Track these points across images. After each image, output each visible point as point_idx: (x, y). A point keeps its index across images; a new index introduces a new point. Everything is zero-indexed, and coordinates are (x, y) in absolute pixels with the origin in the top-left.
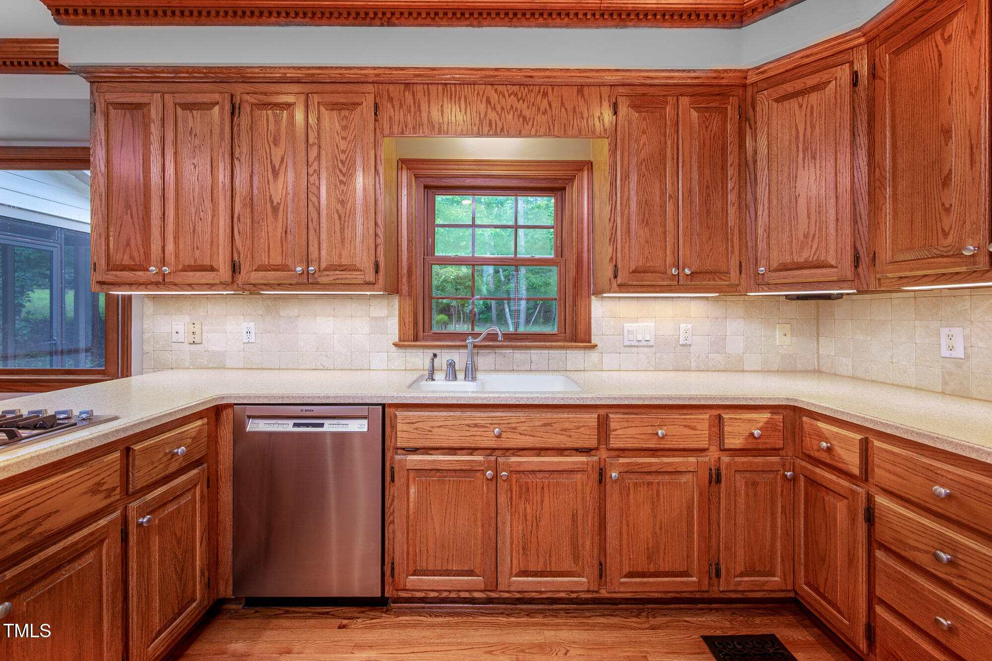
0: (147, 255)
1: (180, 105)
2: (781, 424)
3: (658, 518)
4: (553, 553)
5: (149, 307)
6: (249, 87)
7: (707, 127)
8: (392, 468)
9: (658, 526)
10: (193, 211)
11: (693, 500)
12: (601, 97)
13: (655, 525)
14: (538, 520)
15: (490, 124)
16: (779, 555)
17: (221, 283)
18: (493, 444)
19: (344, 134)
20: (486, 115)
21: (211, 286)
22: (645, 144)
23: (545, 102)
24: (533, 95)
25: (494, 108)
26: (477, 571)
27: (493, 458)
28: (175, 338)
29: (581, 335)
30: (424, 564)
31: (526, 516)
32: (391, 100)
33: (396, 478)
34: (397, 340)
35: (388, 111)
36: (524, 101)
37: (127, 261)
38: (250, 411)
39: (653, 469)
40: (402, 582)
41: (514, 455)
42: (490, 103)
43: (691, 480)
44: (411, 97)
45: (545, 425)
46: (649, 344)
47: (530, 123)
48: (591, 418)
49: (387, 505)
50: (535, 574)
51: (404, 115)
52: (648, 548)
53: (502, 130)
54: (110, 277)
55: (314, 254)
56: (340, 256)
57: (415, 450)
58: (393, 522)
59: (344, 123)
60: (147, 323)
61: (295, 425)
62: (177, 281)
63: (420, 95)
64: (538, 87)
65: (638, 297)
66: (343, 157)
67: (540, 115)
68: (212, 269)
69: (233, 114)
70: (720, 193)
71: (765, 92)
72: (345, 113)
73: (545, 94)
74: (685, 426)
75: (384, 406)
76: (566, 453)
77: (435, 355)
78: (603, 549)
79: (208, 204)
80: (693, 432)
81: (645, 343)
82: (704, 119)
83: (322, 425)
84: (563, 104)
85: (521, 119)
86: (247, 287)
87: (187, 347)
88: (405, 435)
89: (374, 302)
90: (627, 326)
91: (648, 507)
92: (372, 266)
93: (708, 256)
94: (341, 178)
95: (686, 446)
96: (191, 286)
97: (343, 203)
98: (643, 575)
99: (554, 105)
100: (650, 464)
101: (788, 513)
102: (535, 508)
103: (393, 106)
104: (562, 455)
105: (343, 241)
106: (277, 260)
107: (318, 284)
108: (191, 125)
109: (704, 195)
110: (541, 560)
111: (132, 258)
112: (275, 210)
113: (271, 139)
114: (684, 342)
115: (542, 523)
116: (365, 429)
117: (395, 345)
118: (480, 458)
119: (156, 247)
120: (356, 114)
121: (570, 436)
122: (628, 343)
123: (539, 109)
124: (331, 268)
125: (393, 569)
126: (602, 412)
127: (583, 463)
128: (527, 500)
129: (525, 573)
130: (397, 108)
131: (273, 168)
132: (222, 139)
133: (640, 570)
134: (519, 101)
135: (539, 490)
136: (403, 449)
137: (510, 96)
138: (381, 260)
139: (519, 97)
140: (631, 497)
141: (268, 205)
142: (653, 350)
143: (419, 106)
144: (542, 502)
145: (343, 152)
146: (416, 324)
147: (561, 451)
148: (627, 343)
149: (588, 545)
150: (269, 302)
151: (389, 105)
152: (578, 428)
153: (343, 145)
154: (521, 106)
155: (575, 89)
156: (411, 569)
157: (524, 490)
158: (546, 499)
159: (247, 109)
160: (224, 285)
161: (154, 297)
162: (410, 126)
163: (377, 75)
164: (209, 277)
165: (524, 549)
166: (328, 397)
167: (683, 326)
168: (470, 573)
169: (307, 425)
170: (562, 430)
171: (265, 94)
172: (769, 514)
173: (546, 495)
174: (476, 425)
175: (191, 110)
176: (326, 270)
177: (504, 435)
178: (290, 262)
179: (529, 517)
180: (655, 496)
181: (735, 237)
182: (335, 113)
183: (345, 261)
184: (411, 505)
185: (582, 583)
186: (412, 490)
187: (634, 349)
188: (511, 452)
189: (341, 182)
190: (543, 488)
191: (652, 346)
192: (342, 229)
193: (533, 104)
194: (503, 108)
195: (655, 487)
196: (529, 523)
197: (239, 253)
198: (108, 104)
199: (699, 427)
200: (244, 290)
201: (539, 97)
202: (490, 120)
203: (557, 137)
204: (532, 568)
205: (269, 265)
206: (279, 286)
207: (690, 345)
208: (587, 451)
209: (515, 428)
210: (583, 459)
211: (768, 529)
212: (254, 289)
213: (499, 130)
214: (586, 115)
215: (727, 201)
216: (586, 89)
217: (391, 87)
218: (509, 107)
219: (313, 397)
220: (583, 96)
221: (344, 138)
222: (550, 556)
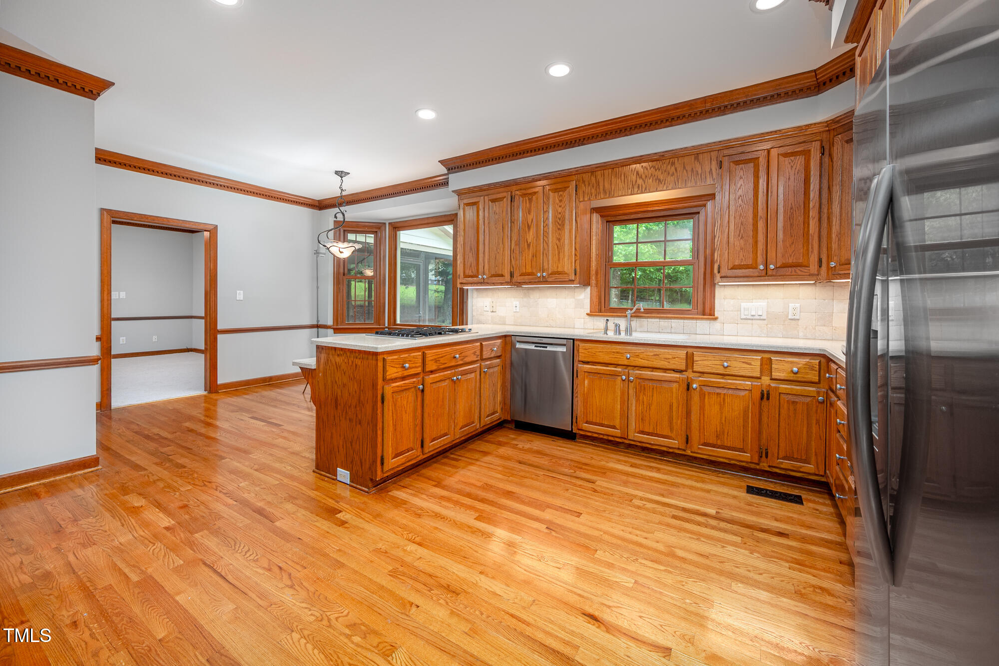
0: (478, 270)
1: (490, 200)
2: (818, 367)
3: (724, 415)
4: (658, 424)
5: (475, 294)
6: (518, 187)
7: (792, 167)
8: (577, 371)
9: (724, 419)
10: (495, 248)
11: (749, 407)
12: (711, 159)
13: (721, 418)
14: (650, 405)
15: (639, 187)
16: (814, 450)
17: (506, 282)
18: (626, 362)
19: (560, 204)
20: (636, 182)
21: (502, 284)
22: (741, 185)
23: (673, 168)
24: (665, 165)
25: (641, 177)
26: (618, 427)
27: (627, 370)
28: (485, 309)
29: (707, 311)
30: (591, 418)
31: (643, 402)
32: (584, 182)
33: (579, 375)
34: (589, 312)
35: (583, 188)
36: (659, 170)
37: (471, 274)
38: (518, 339)
39: (721, 385)
40: (580, 426)
41: (638, 370)
42: (639, 175)
43: (748, 395)
44: (594, 179)
45: (655, 355)
46: (761, 318)
47: (663, 183)
48: (682, 353)
49: (575, 388)
50: (648, 434)
51: (591, 189)
52: (717, 431)
53: (646, 189)
54: (464, 281)
55: (546, 267)
56: (558, 267)
57: (587, 363)
58: (577, 397)
59: (560, 199)
60: (474, 301)
61: (535, 346)
62: (489, 282)
63: (599, 177)
64: (668, 160)
65: (753, 285)
66: (560, 216)
67: (669, 177)
68: (502, 276)
69: (511, 201)
70: (802, 211)
71: (840, 136)
72: (561, 193)
73: (673, 164)
74: (743, 362)
75: (573, 340)
76: (668, 371)
77: (607, 320)
78: (688, 427)
79: (501, 245)
80: (748, 366)
81: (759, 317)
82: (790, 161)
83: (546, 347)
84: (684, 168)
85: (657, 181)
86: (516, 284)
87: (490, 314)
88: (583, 355)
89: (577, 290)
90: (744, 305)
91: (717, 407)
92: (573, 272)
93: (791, 256)
94: (559, 227)
95: (744, 374)
96: (494, 284)
97: (559, 240)
98: (714, 446)
99: (678, 170)
100: (719, 383)
101: (821, 424)
102: (648, 398)
103: (585, 186)
104: (665, 372)
105: (559, 260)
106: (529, 270)
107: (547, 281)
108: (495, 209)
109: (789, 214)
110: (652, 427)
111: (472, 272)
112: (529, 245)
113: (527, 211)
114: (793, 317)
115: (653, 407)
116: (565, 350)
117: (588, 314)
118: (620, 370)
119: (481, 267)
120: (566, 194)
121: (669, 362)
122: (745, 317)
123: (669, 174)
124: (553, 273)
125: (577, 419)
126: (690, 350)
127: (676, 378)
128: (644, 394)
129: (642, 432)
130: (587, 186)
131: (528, 225)
132: (507, 214)
133: (711, 442)
134: (656, 170)
135: (651, 389)
136: (582, 362)
137: (650, 168)
138: (578, 268)
139: (657, 167)
140: (706, 400)
141: (526, 244)
142: (765, 322)
143: (599, 182)
144: (652, 396)
145: (560, 213)
146: (600, 303)
147: (665, 370)
148: (743, 317)
149: (678, 423)
150: (525, 291)
151: (583, 185)
152: (675, 358)
153: (560, 210)
154: (658, 173)
155: (693, 157)
156: (585, 420)
157: (643, 388)
158: (655, 395)
159: (517, 197)
160: (507, 283)
161: (477, 289)
162: (594, 195)
163: (577, 171)
164: (500, 279)
165: (642, 419)
166: (549, 334)
167: (791, 305)
168: (614, 427)
169: (541, 347)
170: (665, 359)
171: (525, 189)
172: (805, 422)
173: (655, 392)
174: (617, 353)
175: (495, 202)
176: (551, 274)
177: (631, 358)
178: (534, 271)
179: (645, 403)
180: (722, 401)
181: (814, 241)
182: (556, 194)
183: (559, 270)
184: (586, 389)
185: (675, 443)
186: (586, 382)
187: (749, 321)
188: (637, 368)
189: (559, 229)
190: (653, 389)
191: (764, 320)
192: (559, 253)
193: (665, 171)
194: (646, 177)
195: (722, 396)
196: (645, 406)
197: (513, 268)
198: (464, 204)
199: (753, 363)
200: (515, 285)
201: (669, 167)
202: (639, 185)
203: (681, 188)
204: (646, 430)
205: (526, 273)
206: (530, 283)
207: (798, 320)
208: (681, 371)
209: (638, 356)
210: (677, 375)
211: (805, 432)
212: (519, 284)
213: (643, 190)
214: (700, 172)
215: (809, 217)
216: (701, 156)
217: (584, 175)
218: (650, 175)
219: (543, 334)
220: (698, 160)
221: (560, 206)
222: (656, 426)
